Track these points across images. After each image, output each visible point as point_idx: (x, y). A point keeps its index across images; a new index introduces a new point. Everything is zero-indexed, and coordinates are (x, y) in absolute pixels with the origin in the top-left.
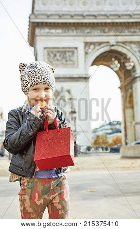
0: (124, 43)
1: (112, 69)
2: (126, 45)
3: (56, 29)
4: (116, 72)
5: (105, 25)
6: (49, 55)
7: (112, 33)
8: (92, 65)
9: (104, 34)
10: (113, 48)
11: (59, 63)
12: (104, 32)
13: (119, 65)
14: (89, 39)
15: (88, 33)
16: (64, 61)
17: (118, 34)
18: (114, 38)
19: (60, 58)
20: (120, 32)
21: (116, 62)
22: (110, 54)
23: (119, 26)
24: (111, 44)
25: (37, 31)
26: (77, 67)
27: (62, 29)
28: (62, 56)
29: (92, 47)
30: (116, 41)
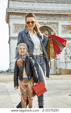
0: (50, 23)
2: (51, 24)
3: (19, 16)
5: (42, 14)
6: (15, 27)
7: (45, 19)
9: (42, 19)
10: (45, 25)
12: (42, 18)
13: (48, 33)
17: (48, 19)
20: (49, 18)
21: (47, 32)
22: (44, 28)
23: (48, 15)
24: (45, 23)
25: (10, 16)
27: (22, 16)
28: (22, 28)
30: (47, 22)
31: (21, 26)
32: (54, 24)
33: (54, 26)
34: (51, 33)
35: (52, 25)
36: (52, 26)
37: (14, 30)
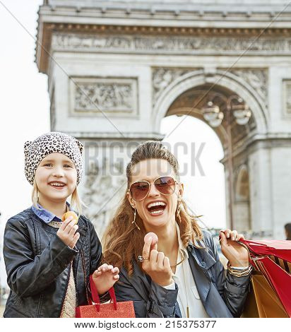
0: (233, 70)
1: (207, 122)
2: (237, 75)
3: (95, 38)
4: (216, 129)
5: (196, 31)
6: (78, 90)
7: (208, 50)
8: (166, 116)
9: (194, 52)
10: (210, 80)
11: (100, 108)
12: (193, 48)
13: (221, 116)
14: (162, 61)
15: (159, 48)
16: (110, 104)
17: (221, 51)
18: (212, 59)
19: (101, 99)
20: (225, 49)
21: (217, 109)
22: (205, 93)
23: (222, 35)
24: (207, 71)
25: (56, 41)
26: (137, 118)
27: (107, 39)
28: (106, 93)
29: (168, 77)
30: (216, 65)
31: (104, 85)
32: (251, 76)
33: (248, 81)
34: (237, 114)
35: (240, 79)
36: (240, 84)
37: (73, 101)
